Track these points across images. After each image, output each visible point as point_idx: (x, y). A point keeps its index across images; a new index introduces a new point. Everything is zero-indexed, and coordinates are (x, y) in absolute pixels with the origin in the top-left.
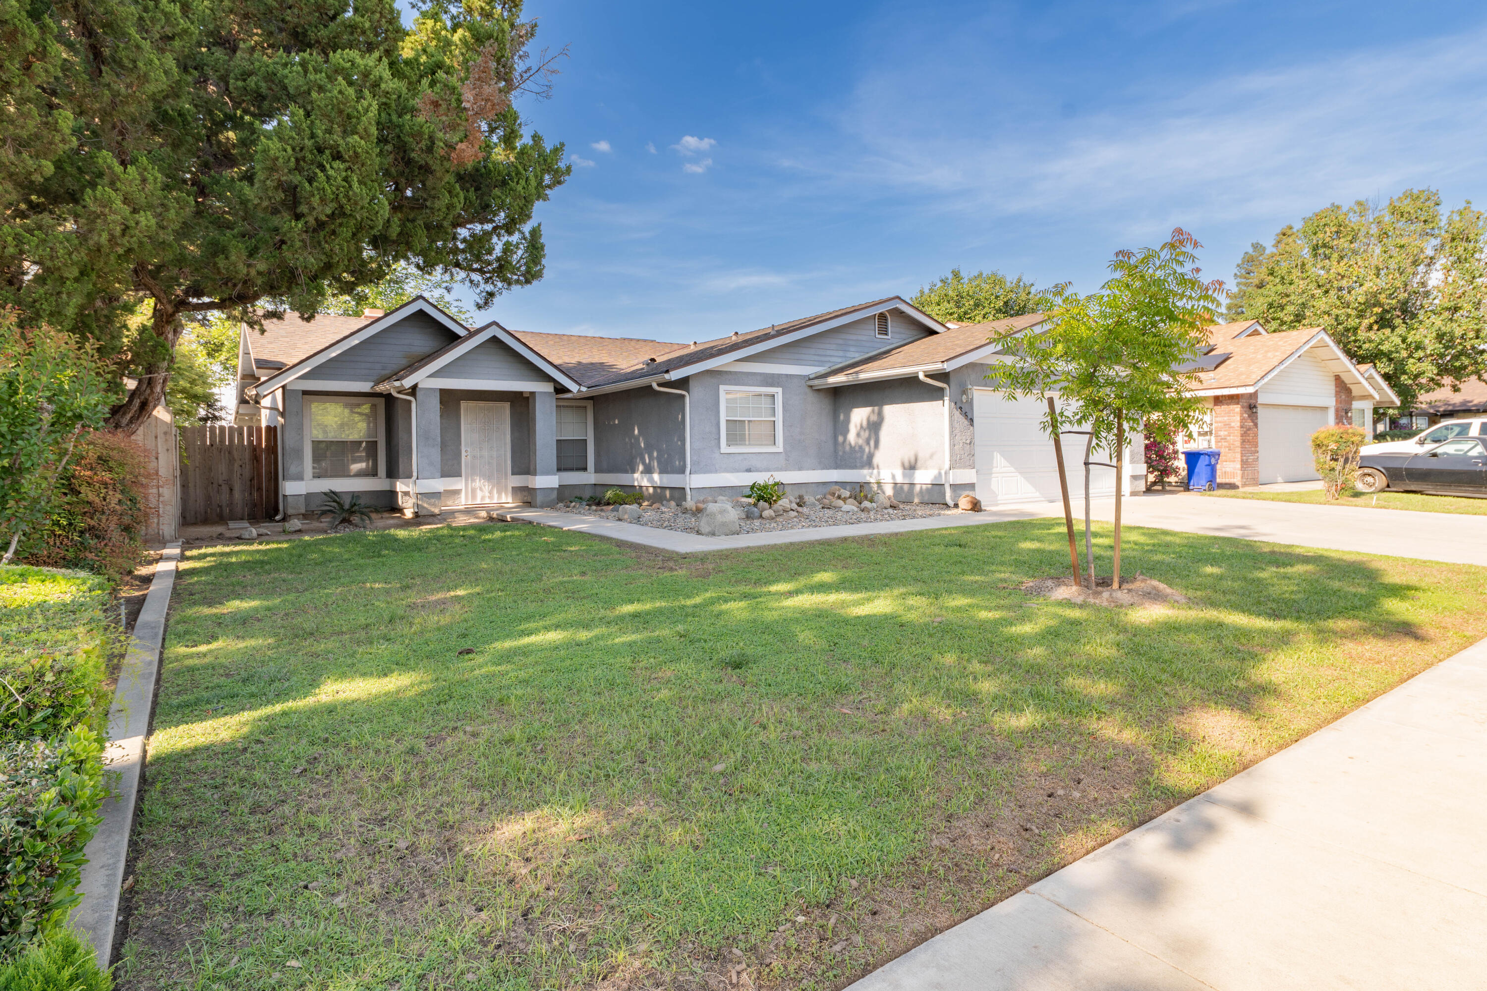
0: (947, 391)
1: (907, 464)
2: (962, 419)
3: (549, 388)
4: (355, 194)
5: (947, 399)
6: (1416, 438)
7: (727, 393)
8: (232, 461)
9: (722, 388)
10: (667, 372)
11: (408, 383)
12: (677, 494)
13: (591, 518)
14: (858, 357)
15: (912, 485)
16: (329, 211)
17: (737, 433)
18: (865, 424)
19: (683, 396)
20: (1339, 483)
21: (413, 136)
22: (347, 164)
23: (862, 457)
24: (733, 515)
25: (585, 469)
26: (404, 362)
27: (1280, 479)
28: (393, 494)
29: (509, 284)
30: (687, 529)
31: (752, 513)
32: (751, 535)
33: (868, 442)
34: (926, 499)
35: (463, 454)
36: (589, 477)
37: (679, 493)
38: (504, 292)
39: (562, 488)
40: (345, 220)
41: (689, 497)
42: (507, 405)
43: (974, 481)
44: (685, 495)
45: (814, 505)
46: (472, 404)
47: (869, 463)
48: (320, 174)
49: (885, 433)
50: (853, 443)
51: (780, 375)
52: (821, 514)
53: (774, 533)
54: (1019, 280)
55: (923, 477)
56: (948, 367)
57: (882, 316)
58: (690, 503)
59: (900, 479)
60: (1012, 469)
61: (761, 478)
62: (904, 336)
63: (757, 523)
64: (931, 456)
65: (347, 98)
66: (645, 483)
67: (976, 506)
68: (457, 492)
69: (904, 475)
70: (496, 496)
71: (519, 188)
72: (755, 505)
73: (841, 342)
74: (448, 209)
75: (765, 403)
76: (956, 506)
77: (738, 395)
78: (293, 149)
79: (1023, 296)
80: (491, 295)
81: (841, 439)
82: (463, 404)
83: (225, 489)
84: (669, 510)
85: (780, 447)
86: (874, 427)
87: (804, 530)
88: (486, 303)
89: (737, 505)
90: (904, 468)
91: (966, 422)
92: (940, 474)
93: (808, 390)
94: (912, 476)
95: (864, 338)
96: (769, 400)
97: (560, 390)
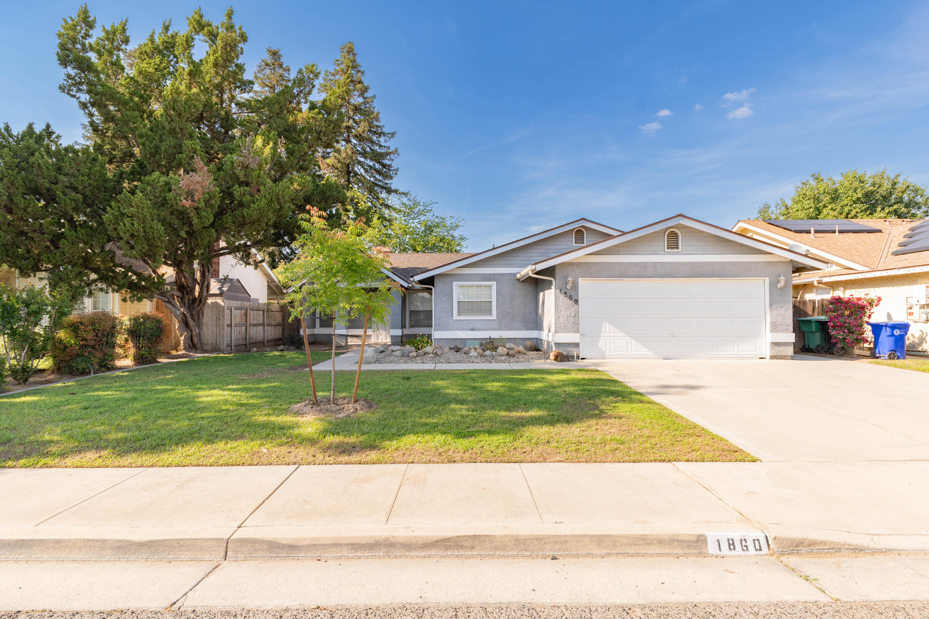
0: (554, 282)
2: (567, 300)
5: (553, 287)
7: (457, 286)
9: (454, 283)
15: (549, 342)
17: (465, 308)
18: (542, 302)
23: (541, 323)
43: (578, 341)
49: (545, 308)
50: (540, 314)
51: (495, 274)
57: (579, 232)
60: (622, 334)
68: (370, 336)
75: (484, 291)
81: (538, 311)
85: (494, 316)
86: (543, 305)
90: (548, 331)
91: (572, 303)
93: (516, 282)
95: (563, 247)
96: (487, 289)
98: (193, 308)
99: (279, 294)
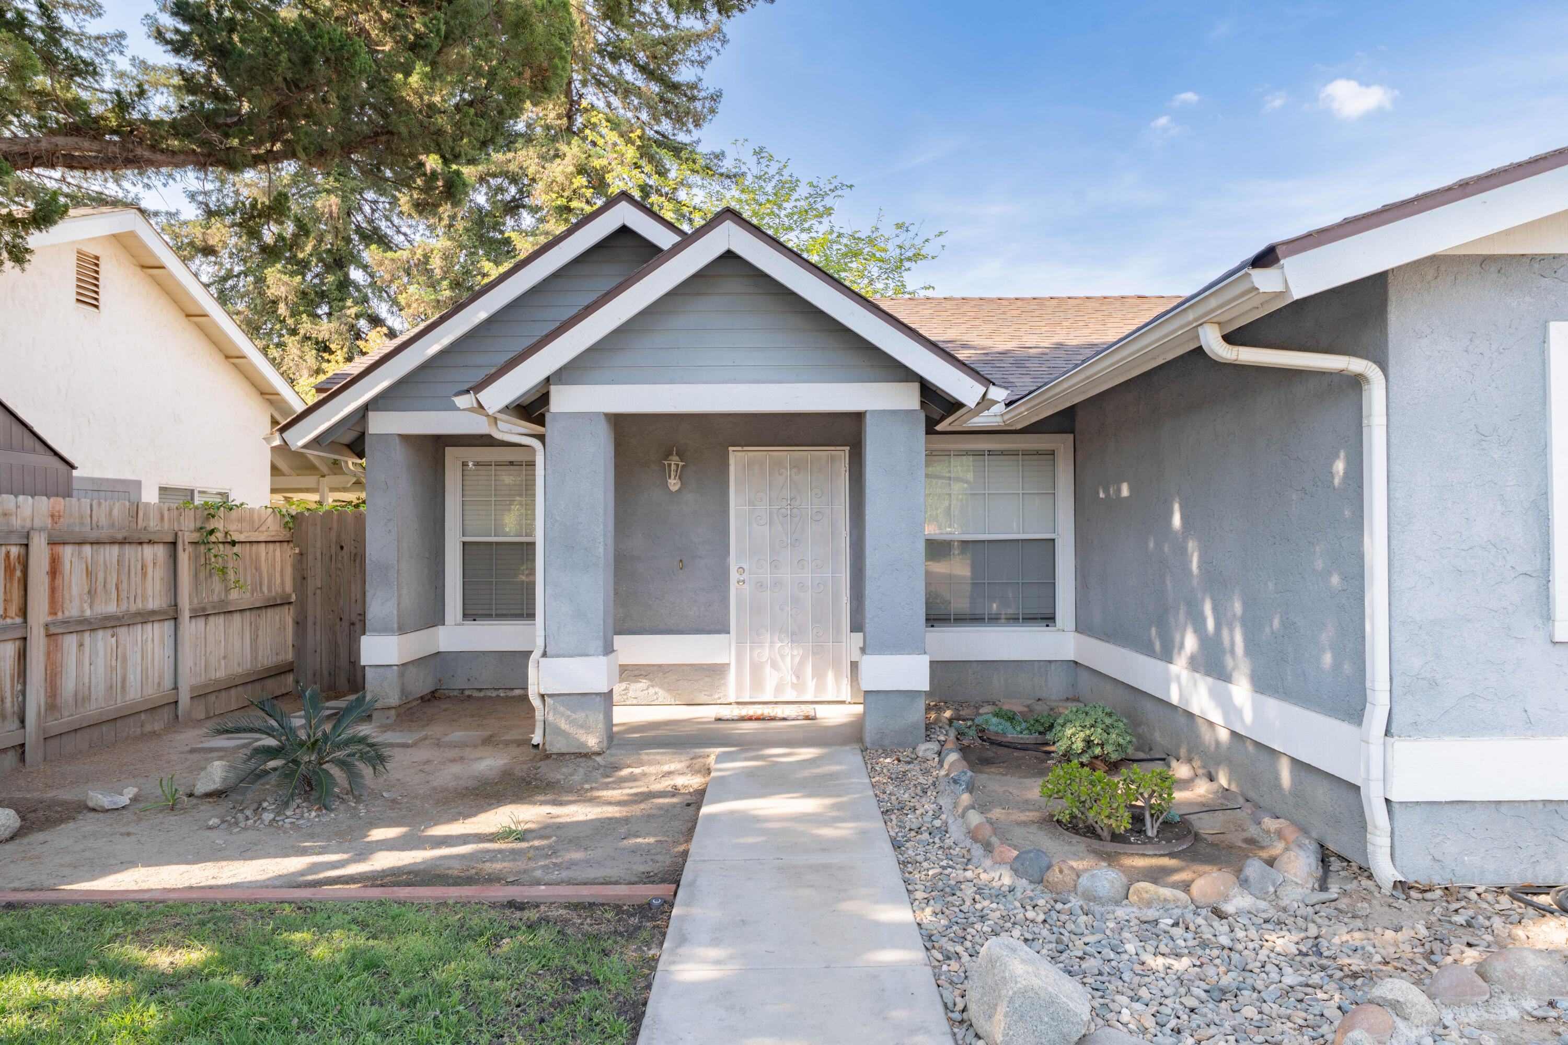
3: (908, 399)
25: (1049, 619)
35: (734, 576)
36: (1059, 643)
37: (1336, 802)
42: (842, 454)
46: (754, 453)
68: (716, 672)
70: (811, 684)
82: (737, 458)
99: (325, 469)
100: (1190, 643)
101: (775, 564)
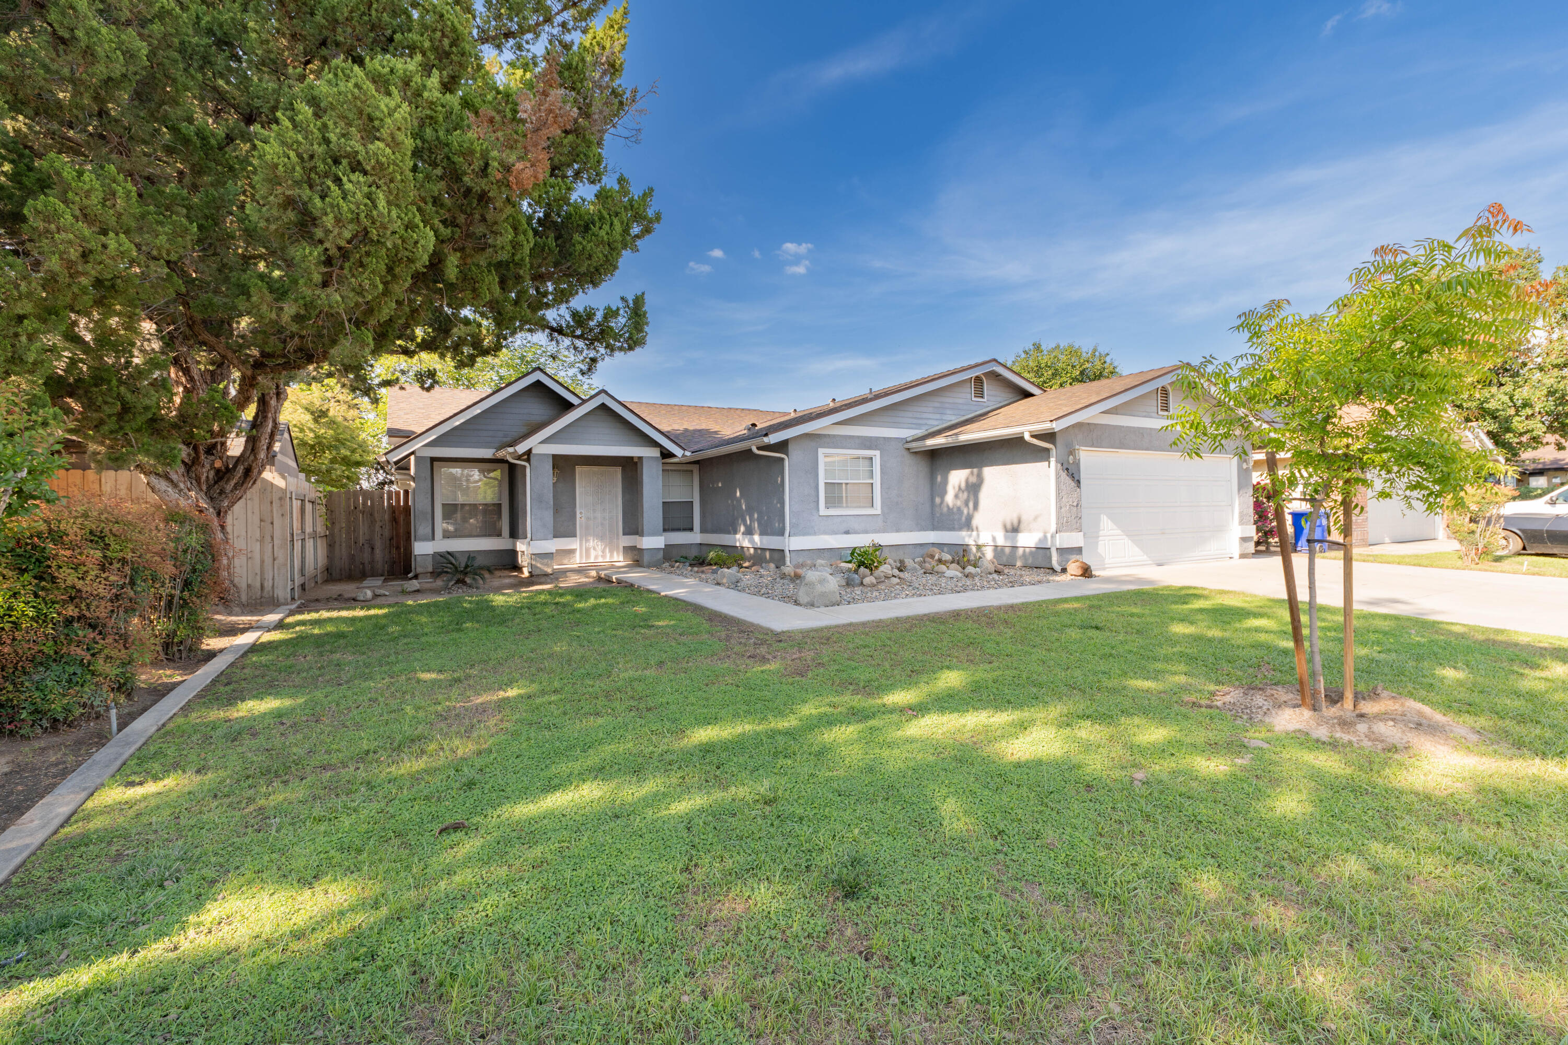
0: (1054, 452)
1: (1009, 526)
2: (1068, 481)
3: (655, 453)
4: (381, 215)
5: (1053, 460)
6: (1547, 498)
7: (826, 457)
8: (373, 522)
9: (821, 451)
10: (766, 435)
11: (521, 448)
12: (776, 555)
13: (691, 581)
14: (955, 420)
15: (1015, 548)
16: (347, 235)
17: (835, 494)
18: (963, 485)
19: (783, 459)
20: (1480, 546)
21: (463, 154)
22: (371, 179)
23: (960, 519)
24: (833, 583)
25: (691, 529)
26: (524, 430)
27: (1387, 540)
28: (513, 553)
29: (612, 350)
30: (785, 598)
31: (853, 580)
32: (852, 605)
33: (966, 503)
34: (1030, 561)
35: (578, 516)
36: (695, 537)
37: (778, 556)
38: (607, 358)
39: (668, 547)
40: (373, 249)
41: (788, 559)
42: (619, 470)
43: (1081, 544)
44: (784, 557)
45: (915, 569)
46: (586, 468)
47: (968, 524)
48: (333, 187)
49: (985, 495)
50: (951, 505)
51: (877, 438)
52: (924, 580)
53: (877, 603)
54: (1095, 350)
55: (1027, 540)
56: (1057, 426)
57: (978, 380)
58: (788, 569)
59: (1001, 541)
60: (1119, 532)
61: (861, 541)
62: (999, 399)
63: (858, 590)
64: (1036, 518)
65: (365, 94)
66: (746, 544)
67: (1086, 572)
68: (571, 552)
69: (1006, 538)
70: (608, 555)
71: (603, 233)
72: (856, 571)
73: (937, 405)
74: (513, 247)
75: (863, 466)
76: (1064, 570)
77: (837, 459)
78: (300, 156)
79: (1098, 366)
80: (594, 360)
81: (938, 500)
82: (578, 469)
83: (367, 549)
84: (768, 572)
85: (877, 510)
86: (973, 489)
87: (909, 600)
88: (590, 369)
89: (837, 571)
90: (1007, 531)
91: (1073, 484)
92: (1045, 537)
93: (905, 453)
94: (1014, 539)
95: (960, 401)
96: (867, 462)
97: (666, 455)
98: (222, 492)
100: (742, 529)
101: (594, 511)
